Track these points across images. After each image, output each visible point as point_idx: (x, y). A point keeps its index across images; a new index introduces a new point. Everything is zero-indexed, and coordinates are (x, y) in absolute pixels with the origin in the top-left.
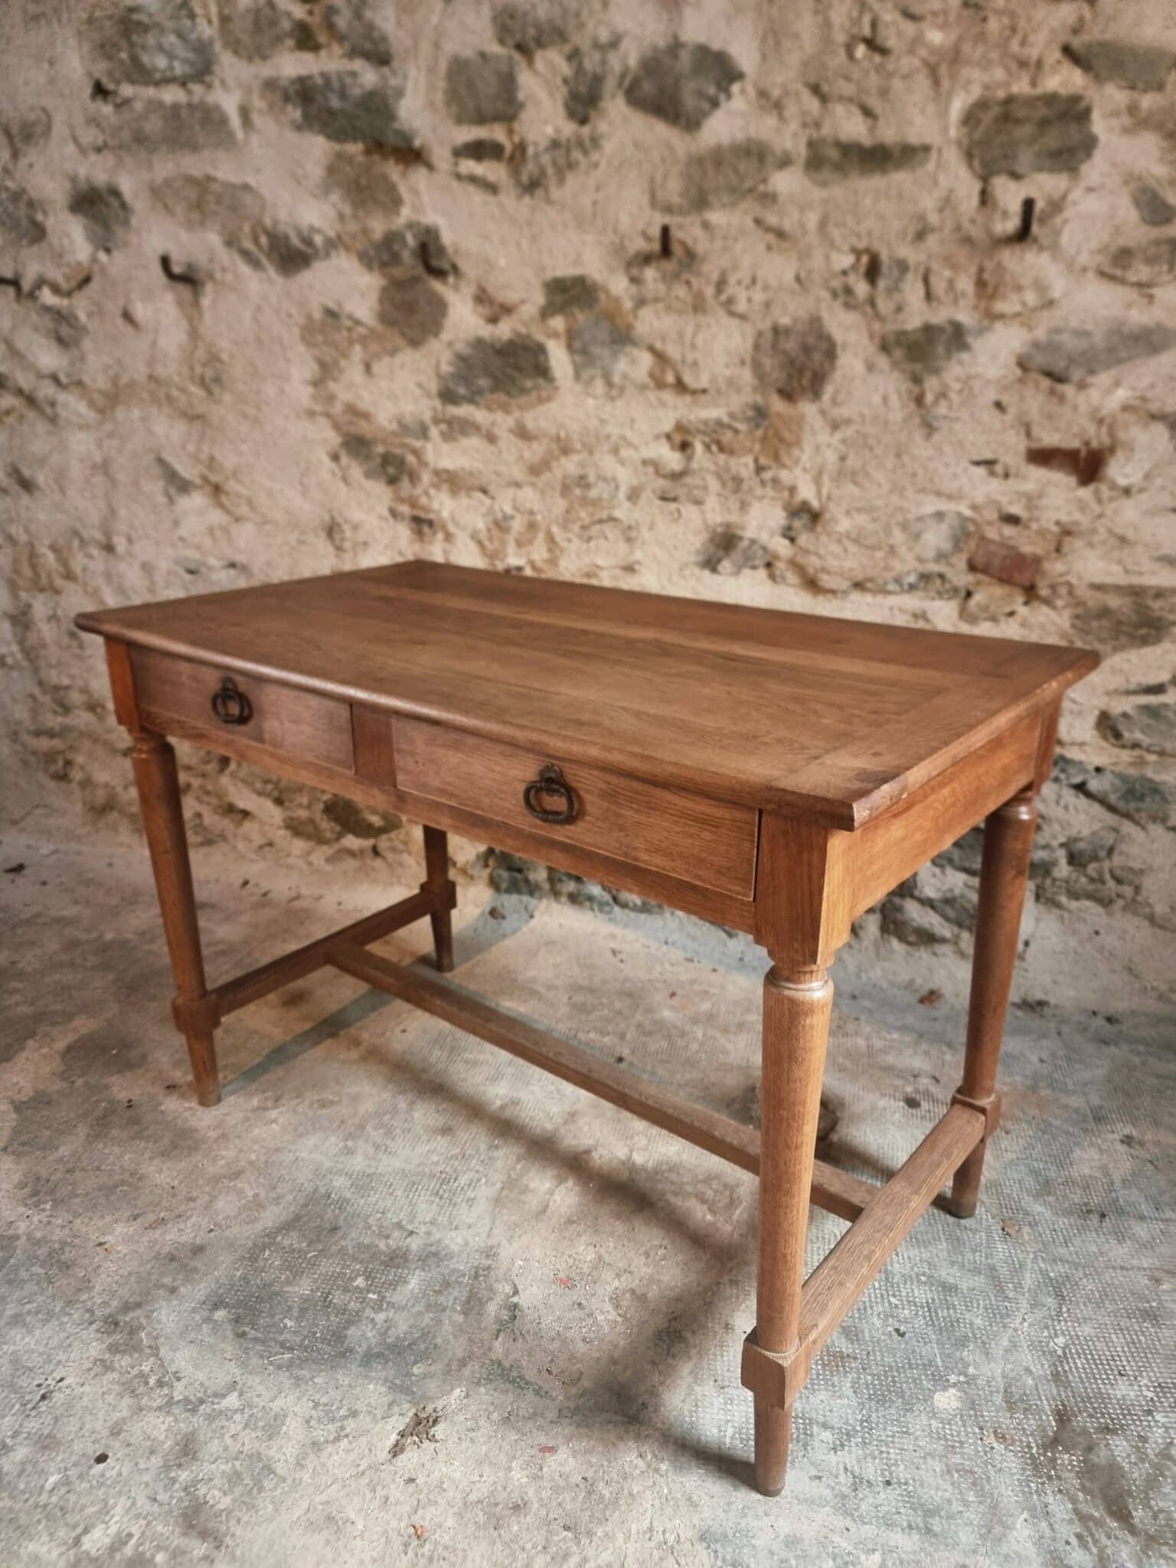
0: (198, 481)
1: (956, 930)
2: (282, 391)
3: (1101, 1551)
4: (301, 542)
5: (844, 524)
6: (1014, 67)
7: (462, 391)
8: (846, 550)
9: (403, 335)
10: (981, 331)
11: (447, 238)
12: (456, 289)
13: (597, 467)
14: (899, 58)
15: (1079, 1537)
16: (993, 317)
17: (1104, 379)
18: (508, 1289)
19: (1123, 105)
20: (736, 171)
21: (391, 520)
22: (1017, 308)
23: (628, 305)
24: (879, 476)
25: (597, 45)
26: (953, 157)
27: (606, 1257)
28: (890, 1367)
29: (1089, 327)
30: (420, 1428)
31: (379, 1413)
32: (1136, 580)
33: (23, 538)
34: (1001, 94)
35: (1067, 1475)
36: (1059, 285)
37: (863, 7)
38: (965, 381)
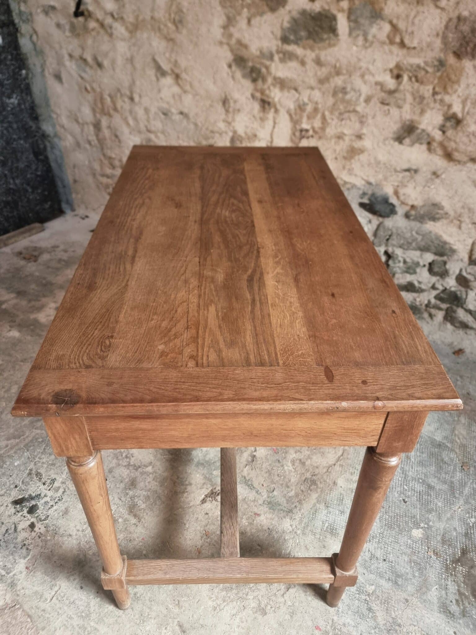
0: (169, 72)
2: (209, 30)
3: (464, 608)
4: (211, 106)
5: (473, 128)
7: (292, 37)
9: (267, 5)
13: (352, 83)
15: (457, 601)
21: (251, 99)
28: (397, 514)
30: (213, 495)
33: (98, 90)
35: (459, 575)
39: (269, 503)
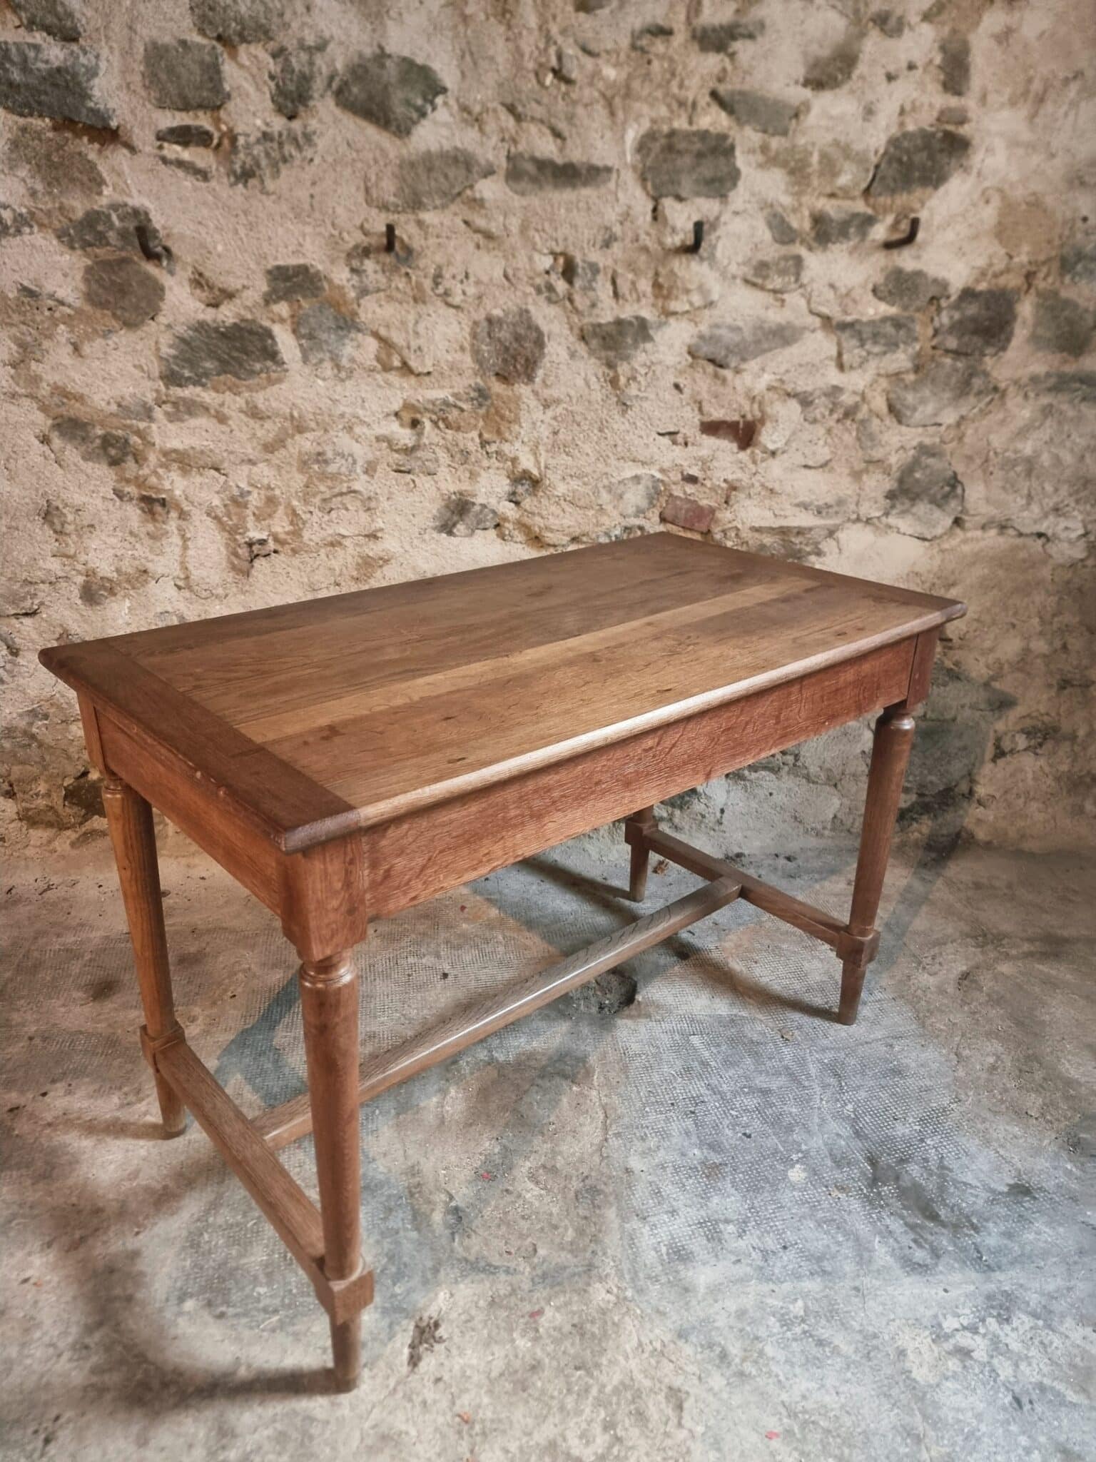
1: (670, 809)
3: (931, 1244)
5: (561, 489)
6: (675, 106)
7: (187, 373)
8: (563, 511)
9: (116, 317)
10: (661, 325)
11: (158, 221)
12: (172, 273)
13: (333, 444)
14: (581, 88)
15: (915, 1241)
16: (670, 314)
17: (753, 365)
18: (444, 1197)
19: (757, 145)
20: (446, 176)
21: (118, 502)
22: (687, 307)
23: (353, 294)
24: (587, 448)
25: (302, 46)
26: (629, 177)
27: (511, 1146)
28: (751, 1163)
29: (740, 324)
30: (426, 1335)
31: (383, 1336)
32: (784, 523)
34: (665, 129)
35: (891, 1201)
36: (716, 289)
37: (549, 39)
38: (649, 366)
39: (544, 1276)
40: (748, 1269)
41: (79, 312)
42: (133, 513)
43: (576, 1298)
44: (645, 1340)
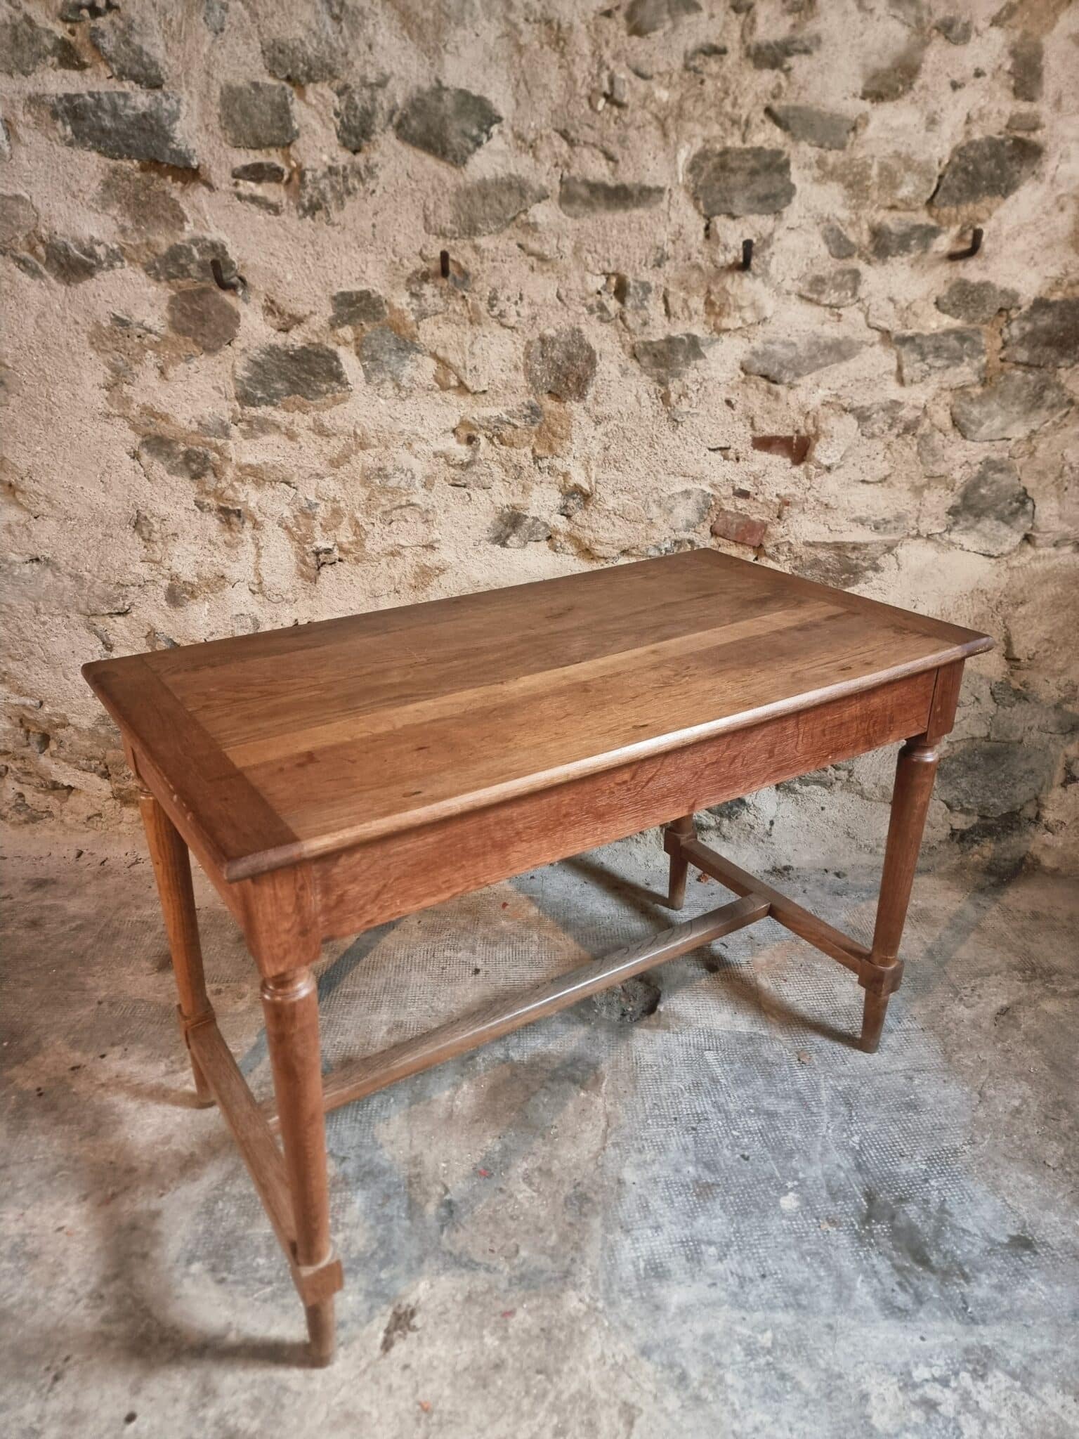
2: (75, 395)
3: (916, 1289)
4: (107, 535)
5: (611, 503)
6: (728, 124)
7: (259, 394)
8: (613, 524)
9: (197, 343)
10: (713, 342)
11: (233, 254)
12: (246, 301)
13: (394, 460)
14: (633, 111)
15: (900, 1284)
16: (722, 331)
17: (807, 381)
18: (440, 1189)
19: (813, 160)
20: (500, 203)
21: (198, 511)
22: (739, 324)
23: (412, 318)
24: (637, 463)
25: (365, 83)
26: (681, 197)
27: (511, 1146)
28: (745, 1186)
29: (794, 339)
30: (402, 1322)
32: (840, 538)
34: (718, 147)
35: (882, 1240)
36: (769, 305)
37: (602, 64)
38: (701, 383)
39: (522, 1278)
40: (723, 1294)
41: (165, 338)
42: (212, 523)
43: (548, 1303)
44: (608, 1353)
